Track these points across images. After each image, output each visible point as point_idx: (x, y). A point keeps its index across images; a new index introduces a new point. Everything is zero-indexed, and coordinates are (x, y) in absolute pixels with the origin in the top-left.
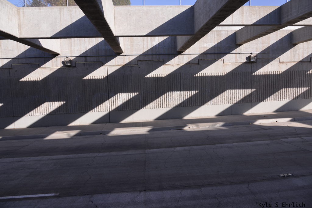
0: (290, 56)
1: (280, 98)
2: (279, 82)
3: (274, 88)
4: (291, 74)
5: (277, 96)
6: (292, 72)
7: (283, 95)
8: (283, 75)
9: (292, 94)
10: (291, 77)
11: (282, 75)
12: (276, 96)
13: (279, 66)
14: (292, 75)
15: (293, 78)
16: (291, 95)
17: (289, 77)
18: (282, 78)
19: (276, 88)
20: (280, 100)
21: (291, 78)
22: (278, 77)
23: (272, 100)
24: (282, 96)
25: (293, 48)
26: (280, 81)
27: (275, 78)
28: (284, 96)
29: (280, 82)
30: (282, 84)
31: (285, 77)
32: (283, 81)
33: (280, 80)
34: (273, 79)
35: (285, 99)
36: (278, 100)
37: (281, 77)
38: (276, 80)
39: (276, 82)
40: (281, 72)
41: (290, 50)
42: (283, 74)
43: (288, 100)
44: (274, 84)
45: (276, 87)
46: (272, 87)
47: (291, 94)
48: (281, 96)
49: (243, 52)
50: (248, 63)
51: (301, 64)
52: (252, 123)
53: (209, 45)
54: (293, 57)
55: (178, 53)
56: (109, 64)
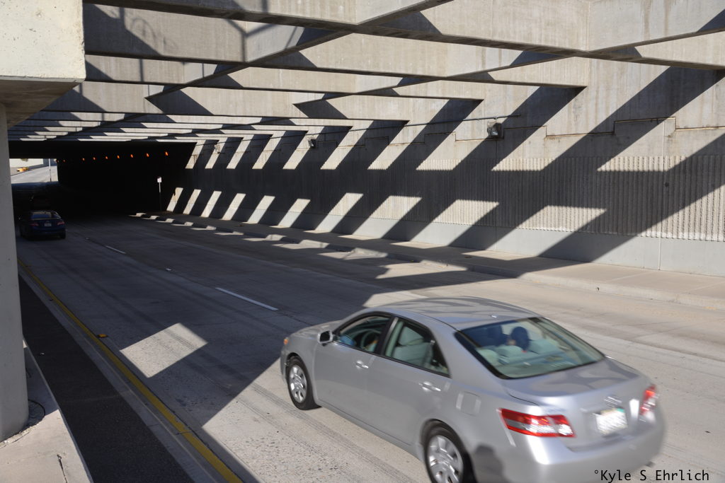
11: (549, 169)
13: (544, 145)
42: (552, 165)
49: (483, 117)
50: (491, 139)
51: (592, 140)
52: (416, 261)
53: (437, 106)
54: (573, 123)
55: (403, 123)
56: (342, 144)
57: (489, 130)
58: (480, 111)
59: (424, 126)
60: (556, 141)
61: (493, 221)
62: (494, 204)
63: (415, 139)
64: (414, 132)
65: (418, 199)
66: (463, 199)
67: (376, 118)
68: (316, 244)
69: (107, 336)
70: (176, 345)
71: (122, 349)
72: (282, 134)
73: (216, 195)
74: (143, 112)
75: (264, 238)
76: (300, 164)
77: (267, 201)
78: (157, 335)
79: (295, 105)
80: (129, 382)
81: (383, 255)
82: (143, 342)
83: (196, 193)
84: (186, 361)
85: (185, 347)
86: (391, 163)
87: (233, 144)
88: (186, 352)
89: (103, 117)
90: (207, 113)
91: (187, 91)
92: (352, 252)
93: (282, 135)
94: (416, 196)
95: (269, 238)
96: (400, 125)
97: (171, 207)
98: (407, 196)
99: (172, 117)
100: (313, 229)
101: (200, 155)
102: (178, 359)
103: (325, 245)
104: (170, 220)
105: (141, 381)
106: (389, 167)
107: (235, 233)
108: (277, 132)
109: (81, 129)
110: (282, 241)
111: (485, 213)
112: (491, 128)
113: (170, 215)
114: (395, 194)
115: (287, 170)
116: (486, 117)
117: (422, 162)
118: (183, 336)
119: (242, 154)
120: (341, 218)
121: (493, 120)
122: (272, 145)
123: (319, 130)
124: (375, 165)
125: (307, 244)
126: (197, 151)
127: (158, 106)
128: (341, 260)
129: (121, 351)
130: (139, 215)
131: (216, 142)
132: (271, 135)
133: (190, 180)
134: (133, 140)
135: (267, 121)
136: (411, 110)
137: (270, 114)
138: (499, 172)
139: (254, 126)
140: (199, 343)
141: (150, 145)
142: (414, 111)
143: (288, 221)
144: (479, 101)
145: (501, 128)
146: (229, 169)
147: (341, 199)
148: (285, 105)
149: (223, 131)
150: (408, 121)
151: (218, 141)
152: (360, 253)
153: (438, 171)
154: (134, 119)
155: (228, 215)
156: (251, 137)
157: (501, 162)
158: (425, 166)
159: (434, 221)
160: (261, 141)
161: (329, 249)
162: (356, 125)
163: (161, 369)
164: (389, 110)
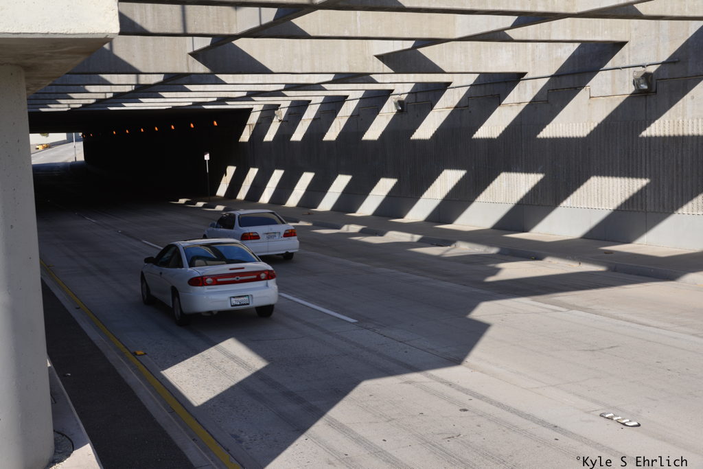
49: (627, 65)
50: (638, 94)
52: (537, 257)
53: (565, 52)
55: (518, 77)
56: (439, 105)
57: (636, 83)
58: (623, 57)
59: (547, 80)
61: (642, 205)
62: (644, 182)
63: (534, 98)
64: (533, 89)
65: (540, 177)
66: (601, 176)
67: (483, 71)
68: (405, 237)
69: (145, 354)
70: (230, 366)
71: (163, 370)
72: (360, 94)
73: (277, 175)
74: (186, 71)
75: (339, 229)
76: (384, 133)
77: (341, 182)
78: (206, 353)
79: (378, 57)
80: (172, 411)
81: (494, 250)
82: (189, 361)
83: (253, 172)
84: (242, 387)
85: (240, 369)
86: (503, 129)
87: (299, 108)
88: (242, 375)
89: (138, 79)
90: (264, 70)
91: (239, 43)
92: (453, 246)
93: (361, 97)
94: (537, 172)
95: (345, 229)
96: (513, 79)
97: (222, 191)
98: (525, 172)
99: (222, 77)
100: (402, 218)
101: (258, 123)
102: (233, 383)
103: (417, 237)
104: (220, 208)
105: (187, 410)
106: (500, 135)
107: (301, 223)
108: (355, 92)
109: (111, 95)
110: (363, 233)
111: (631, 194)
112: (638, 80)
113: (220, 201)
114: (509, 169)
115: (366, 141)
116: (632, 64)
117: (545, 127)
118: (238, 355)
119: (309, 122)
120: (437, 202)
121: (641, 69)
122: (347, 109)
123: (409, 88)
124: (483, 133)
125: (393, 236)
126: (253, 119)
127: (205, 63)
128: (438, 258)
129: (162, 372)
130: (182, 201)
131: (277, 107)
132: (347, 97)
133: (244, 157)
134: (174, 107)
135: (341, 78)
136: (530, 58)
137: (345, 70)
138: (650, 138)
139: (325, 86)
140: (258, 363)
141: (195, 113)
142: (533, 60)
143: (368, 207)
144: (622, 44)
145: (652, 79)
146: (293, 142)
147: (437, 177)
148: (363, 58)
149: (285, 93)
150: (524, 74)
151: (279, 105)
152: (463, 248)
153: (567, 138)
154: (175, 81)
155: (293, 201)
156: (321, 99)
157: (653, 125)
158: (548, 132)
159: (562, 205)
160: (333, 105)
161: (422, 243)
162: (456, 80)
163: (212, 396)
164: (500, 59)
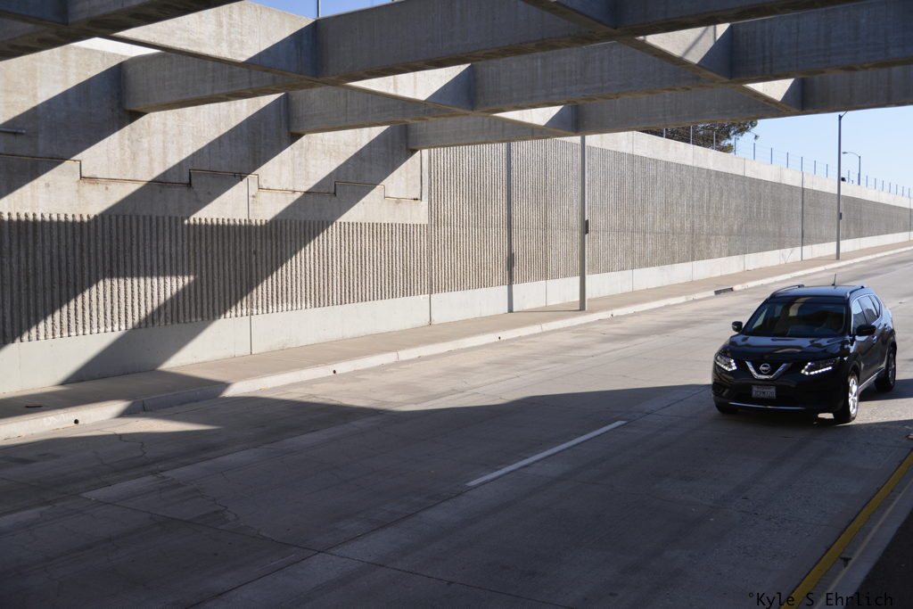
0: (118, 155)
1: (87, 326)
2: (82, 257)
3: (64, 282)
4: (124, 230)
5: (76, 314)
6: (128, 219)
7: (98, 310)
8: (96, 231)
9: (132, 306)
10: (128, 239)
11: (92, 232)
12: (72, 316)
13: (78, 191)
14: (128, 232)
15: (132, 244)
16: (130, 312)
17: (118, 239)
18: (92, 243)
19: (72, 285)
20: (87, 332)
21: (128, 244)
22: (78, 240)
23: (58, 335)
24: (94, 314)
25: (127, 128)
26: (85, 255)
27: (63, 243)
28: (105, 314)
29: (86, 261)
30: (93, 265)
31: (103, 240)
32: (96, 254)
33: (85, 248)
34: (59, 247)
35: (109, 329)
36: (81, 332)
37: (89, 240)
38: (70, 252)
39: (71, 258)
40: (88, 217)
41: (116, 136)
42: (96, 226)
43: (120, 329)
44: (64, 265)
45: (71, 280)
46: (56, 280)
47: (129, 308)
48: (91, 315)
51: (160, 192)
54: (128, 163)
60: (101, 187)
